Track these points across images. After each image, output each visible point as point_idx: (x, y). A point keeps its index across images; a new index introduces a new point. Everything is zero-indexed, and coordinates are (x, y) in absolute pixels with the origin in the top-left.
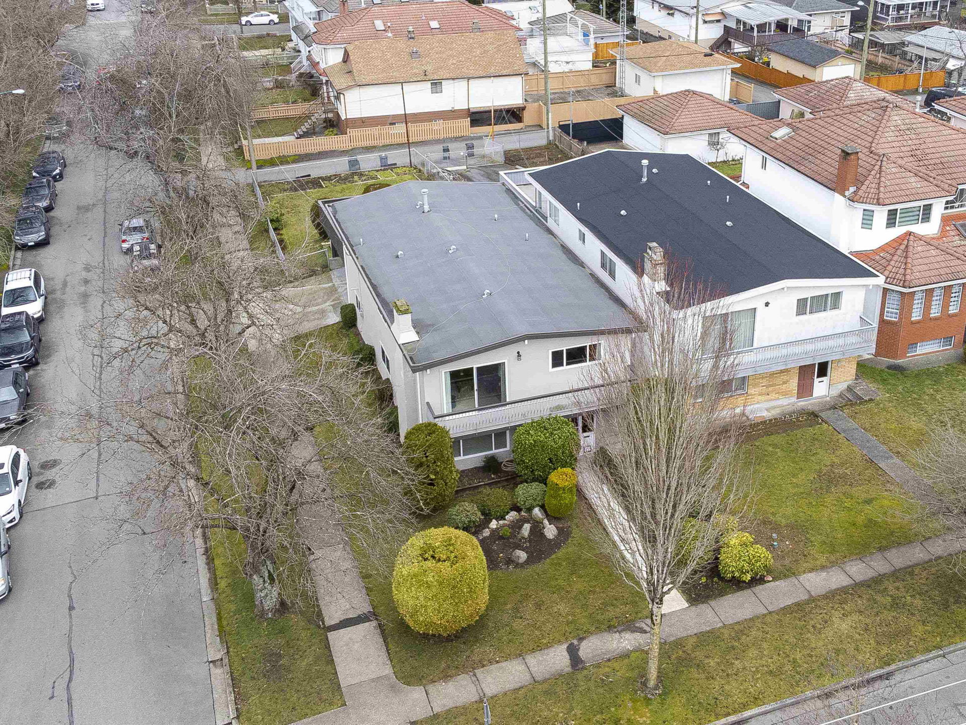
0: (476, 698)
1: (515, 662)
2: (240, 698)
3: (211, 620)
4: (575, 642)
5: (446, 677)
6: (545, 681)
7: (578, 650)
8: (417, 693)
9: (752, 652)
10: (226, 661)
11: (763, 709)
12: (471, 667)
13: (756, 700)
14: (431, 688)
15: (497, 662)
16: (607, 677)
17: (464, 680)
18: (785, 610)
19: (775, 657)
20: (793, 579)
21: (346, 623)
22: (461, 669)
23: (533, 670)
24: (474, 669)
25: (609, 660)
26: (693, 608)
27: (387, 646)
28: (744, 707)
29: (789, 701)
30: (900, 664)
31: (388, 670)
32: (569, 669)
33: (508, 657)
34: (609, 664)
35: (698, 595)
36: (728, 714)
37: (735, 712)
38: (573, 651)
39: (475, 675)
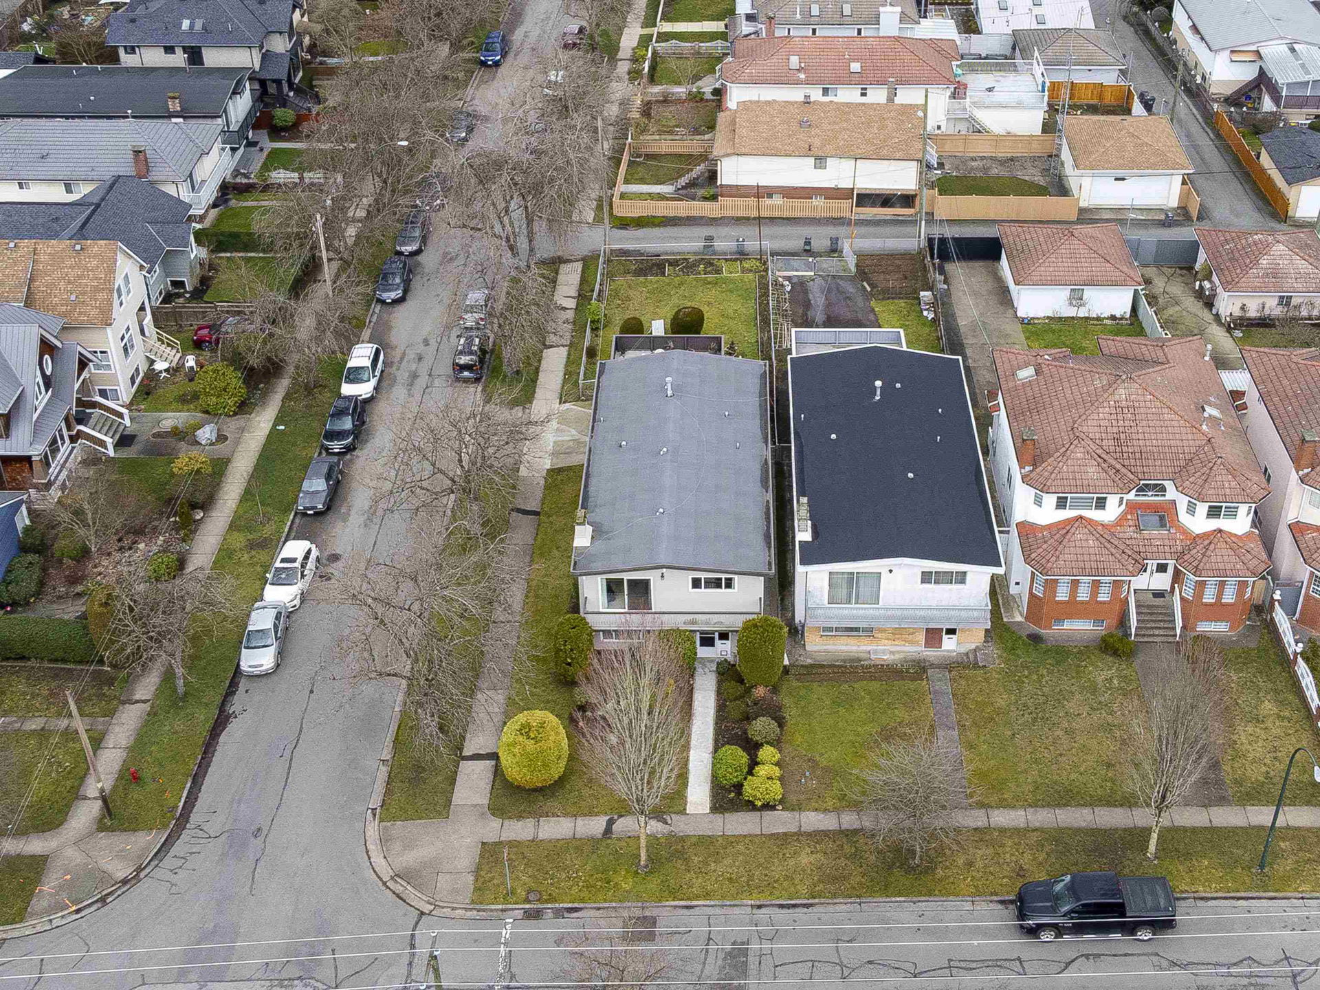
0: (531, 838)
1: (569, 819)
2: (388, 792)
3: (393, 727)
4: (616, 817)
5: (520, 817)
6: (581, 839)
7: (614, 823)
8: (496, 823)
9: (728, 861)
10: (390, 763)
11: (708, 903)
12: (538, 815)
13: (707, 896)
14: (506, 822)
15: (558, 816)
16: (621, 849)
17: (530, 823)
18: (772, 836)
19: (741, 869)
20: (796, 814)
21: (476, 757)
22: (531, 814)
23: (578, 829)
24: (541, 816)
25: (630, 837)
26: (711, 815)
27: (494, 782)
28: (697, 897)
29: (728, 903)
30: (823, 900)
31: (486, 801)
32: (600, 836)
33: (566, 815)
34: (628, 840)
35: (721, 806)
36: (683, 900)
37: (689, 899)
38: (611, 822)
39: (538, 821)
